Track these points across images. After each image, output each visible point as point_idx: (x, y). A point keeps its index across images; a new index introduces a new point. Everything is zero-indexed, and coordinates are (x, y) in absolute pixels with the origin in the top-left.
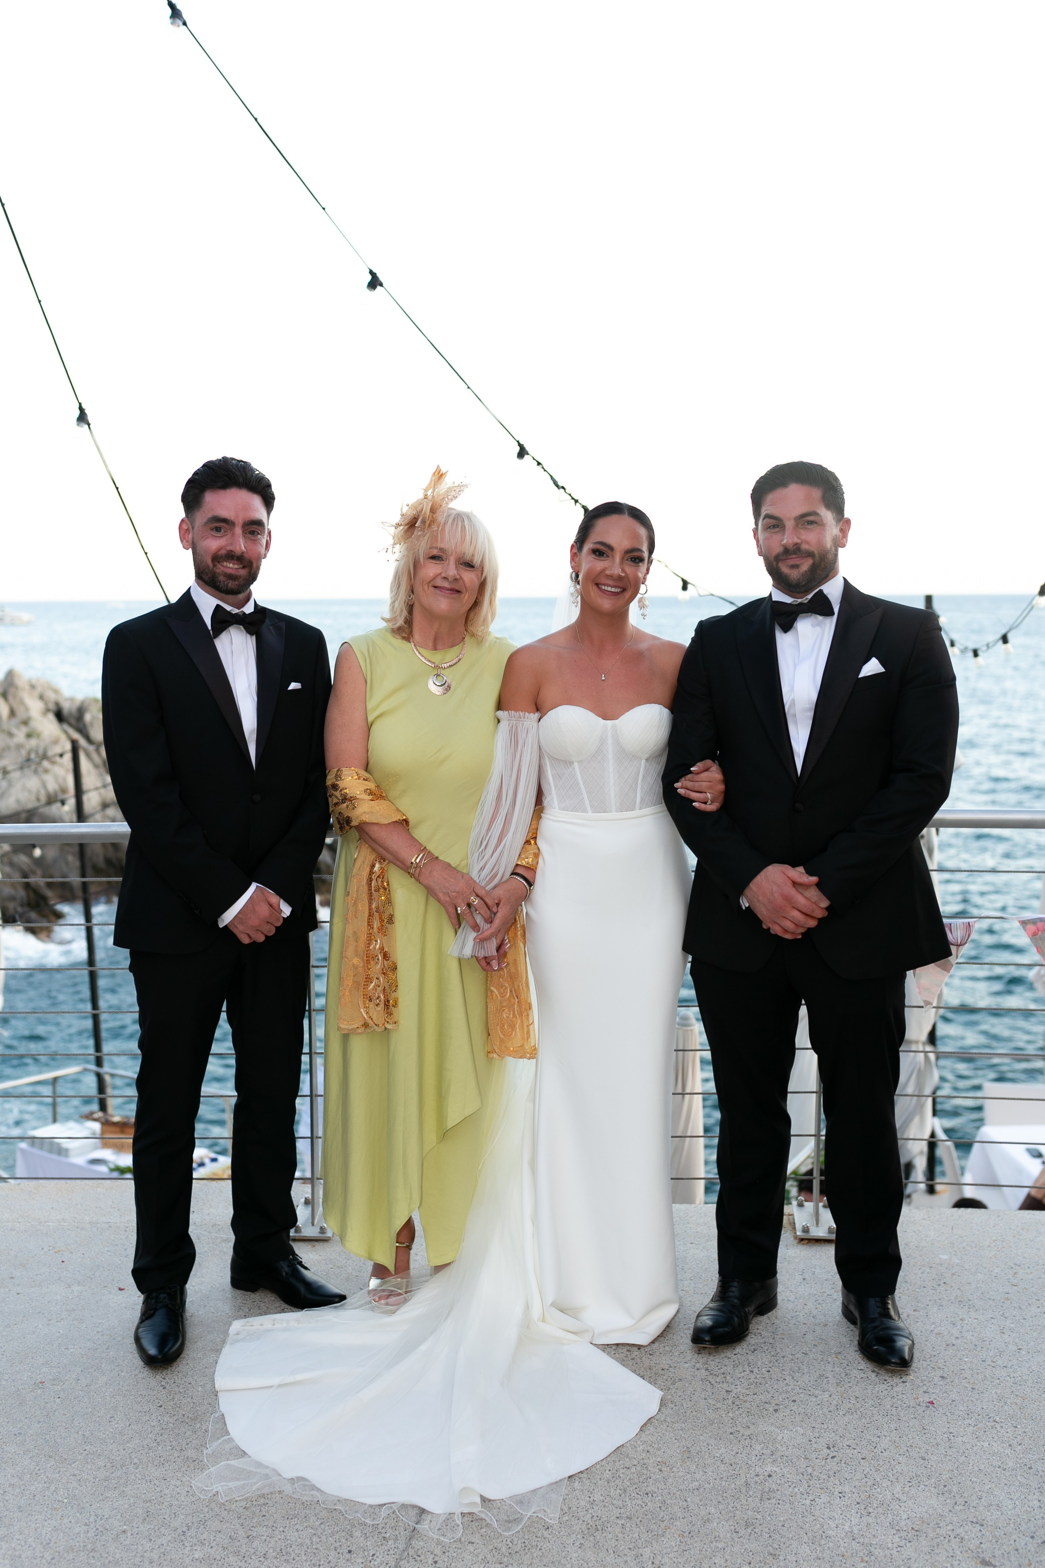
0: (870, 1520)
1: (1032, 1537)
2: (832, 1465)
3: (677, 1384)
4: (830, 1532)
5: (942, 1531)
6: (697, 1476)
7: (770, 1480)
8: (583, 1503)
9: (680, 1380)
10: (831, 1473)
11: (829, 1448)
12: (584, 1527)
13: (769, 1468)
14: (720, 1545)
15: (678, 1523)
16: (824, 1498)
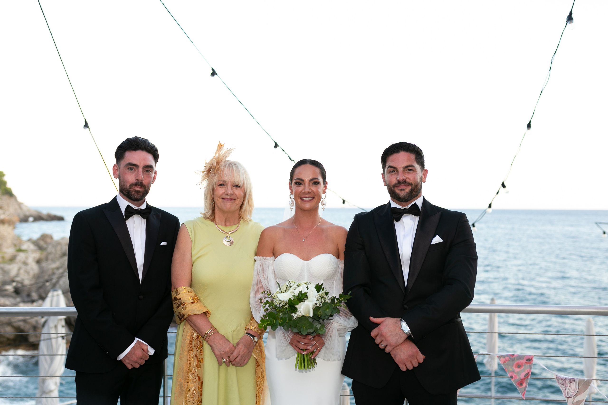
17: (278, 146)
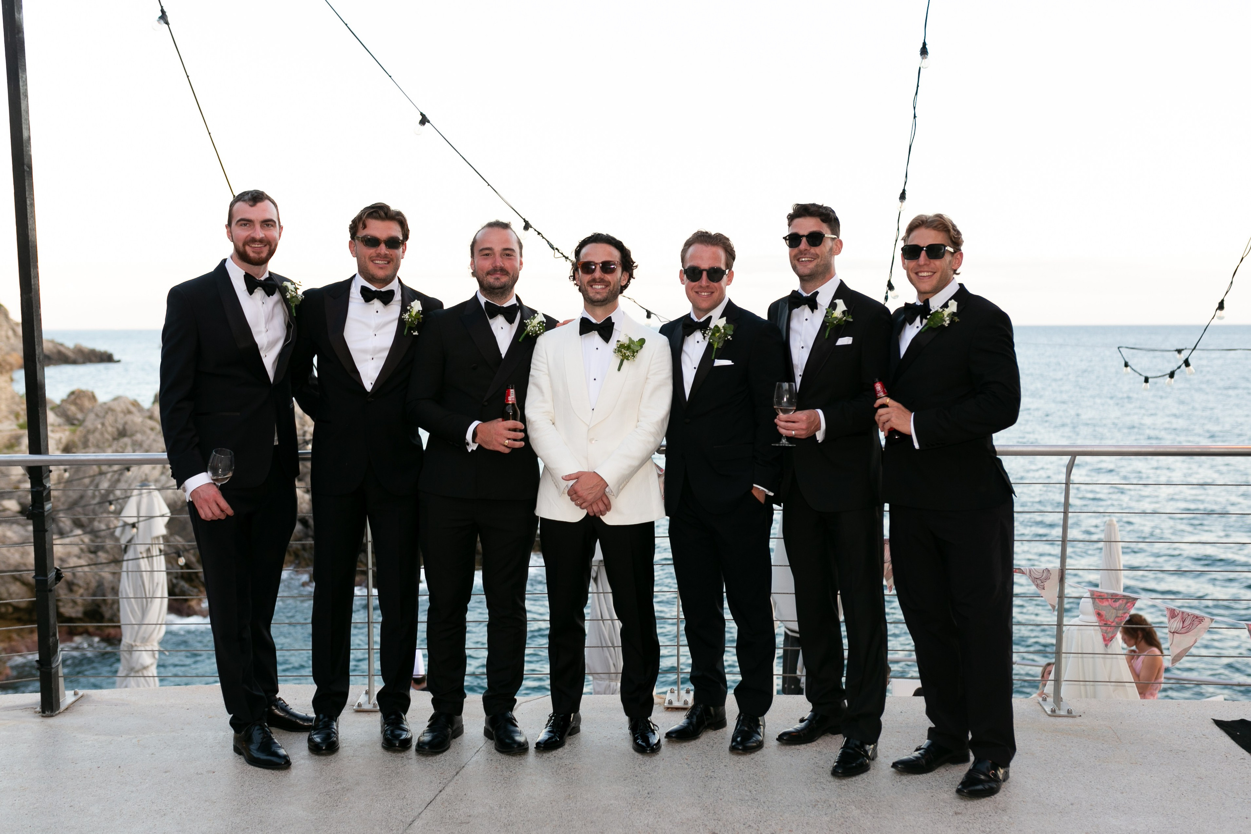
0: (659, 820)
1: (744, 824)
2: (649, 800)
3: (573, 771)
4: (636, 824)
5: (697, 823)
6: (571, 805)
7: (611, 806)
8: (504, 816)
9: (574, 769)
10: (646, 803)
11: (648, 794)
12: (502, 824)
13: (612, 802)
14: (574, 830)
15: (554, 822)
16: (638, 812)
17: (531, 227)
